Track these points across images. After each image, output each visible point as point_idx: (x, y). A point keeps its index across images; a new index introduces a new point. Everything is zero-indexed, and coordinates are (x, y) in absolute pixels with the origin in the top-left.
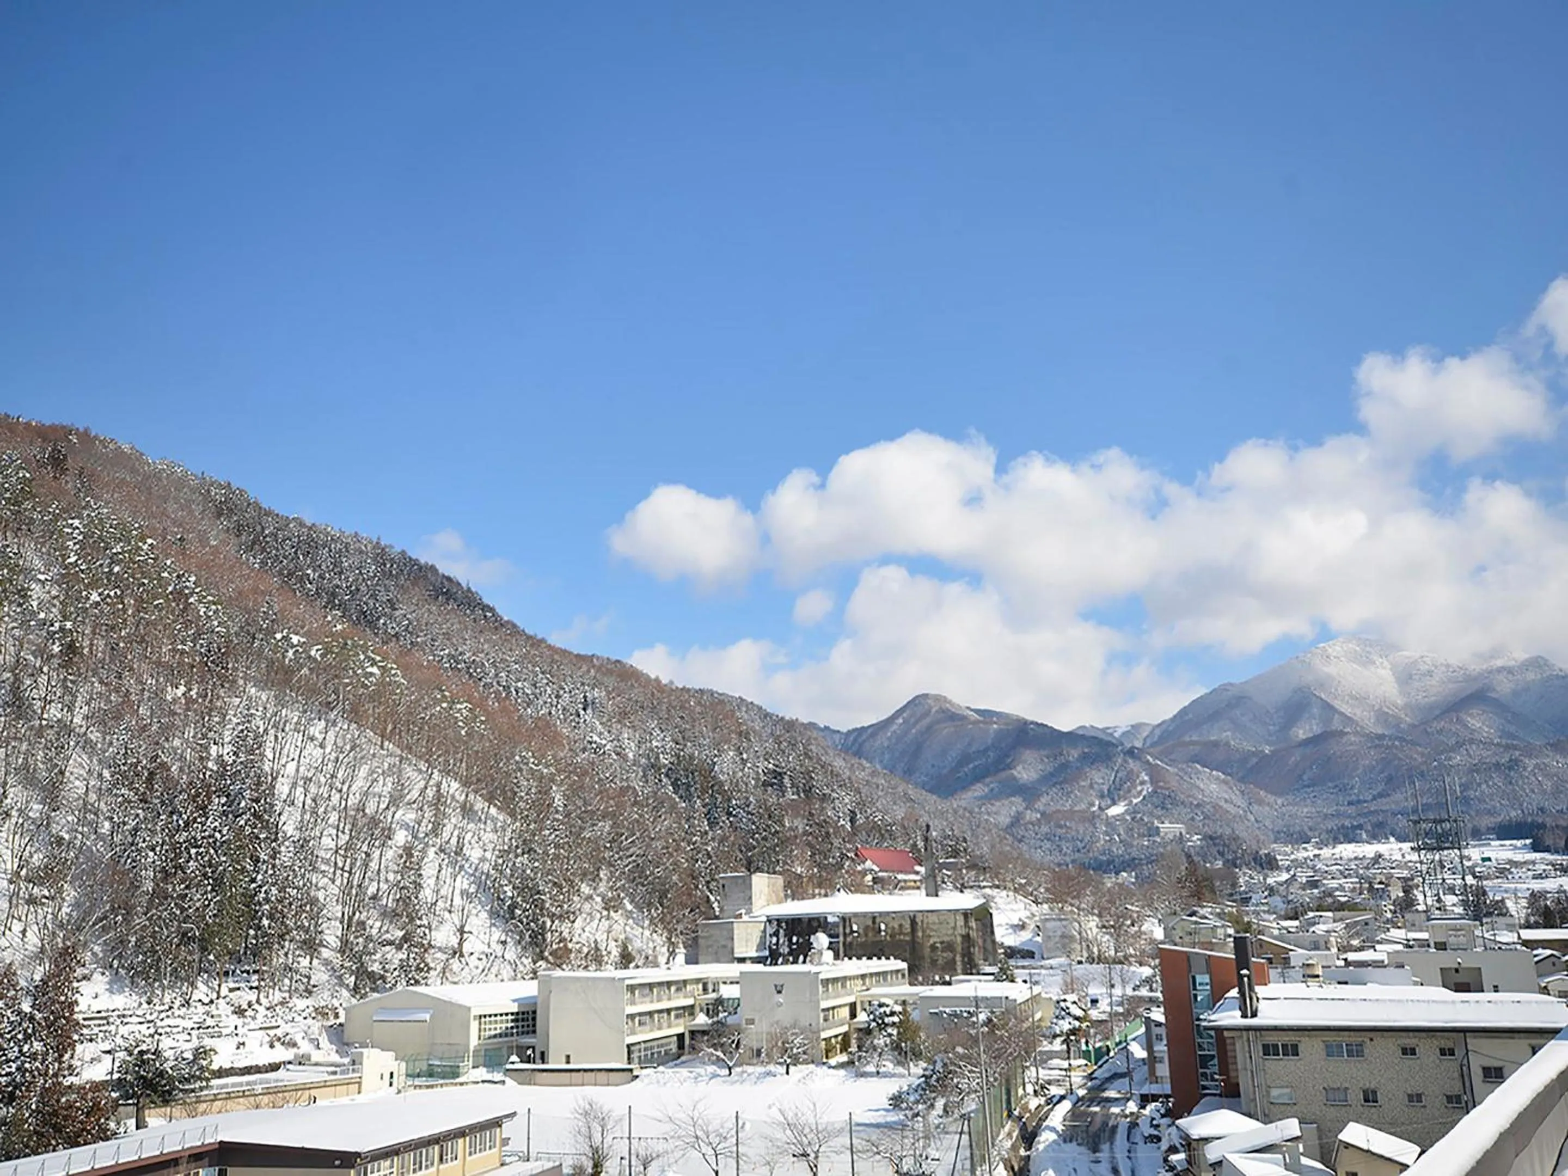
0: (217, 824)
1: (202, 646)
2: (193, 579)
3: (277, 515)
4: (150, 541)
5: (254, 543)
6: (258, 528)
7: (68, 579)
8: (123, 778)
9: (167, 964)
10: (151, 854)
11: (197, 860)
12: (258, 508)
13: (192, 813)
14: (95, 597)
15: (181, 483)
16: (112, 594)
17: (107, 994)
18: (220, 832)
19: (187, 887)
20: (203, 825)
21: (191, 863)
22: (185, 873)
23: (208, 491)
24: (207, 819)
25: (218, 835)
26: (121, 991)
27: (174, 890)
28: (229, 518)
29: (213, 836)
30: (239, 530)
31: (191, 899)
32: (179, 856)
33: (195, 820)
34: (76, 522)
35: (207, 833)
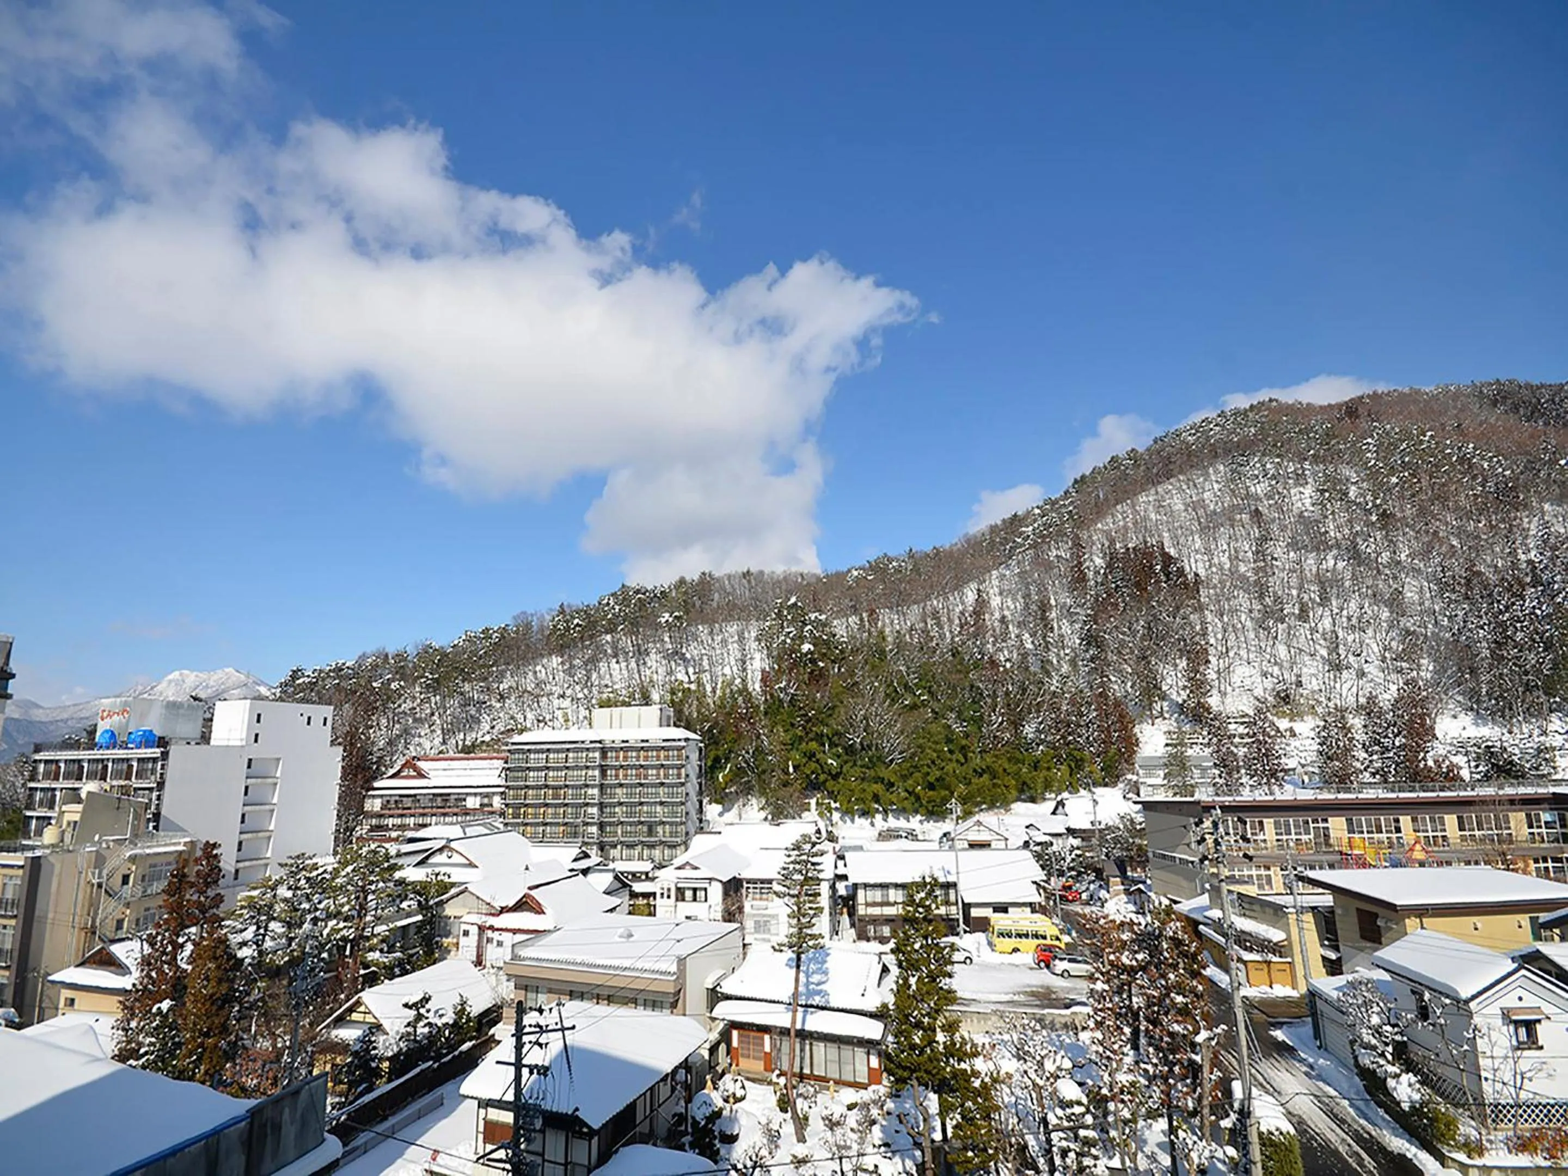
0: (1534, 603)
1: (1490, 487)
2: (1471, 445)
3: (1550, 386)
4: (1429, 434)
5: (1533, 413)
6: (1534, 400)
7: (1373, 475)
8: (1443, 586)
9: (1518, 706)
10: (1482, 631)
11: (1523, 631)
12: (1528, 386)
13: (1509, 599)
14: (1394, 480)
15: (1456, 396)
16: (1406, 474)
17: (1474, 727)
18: (1540, 609)
19: (1520, 651)
20: (1522, 606)
21: (1518, 634)
22: (1515, 641)
23: (1481, 392)
24: (1525, 601)
25: (1538, 612)
26: (1485, 725)
27: (1509, 654)
28: (1503, 403)
29: (1534, 613)
30: (1515, 408)
31: (1525, 659)
32: (1505, 630)
33: (1513, 604)
34: (1369, 440)
35: (1527, 612)
